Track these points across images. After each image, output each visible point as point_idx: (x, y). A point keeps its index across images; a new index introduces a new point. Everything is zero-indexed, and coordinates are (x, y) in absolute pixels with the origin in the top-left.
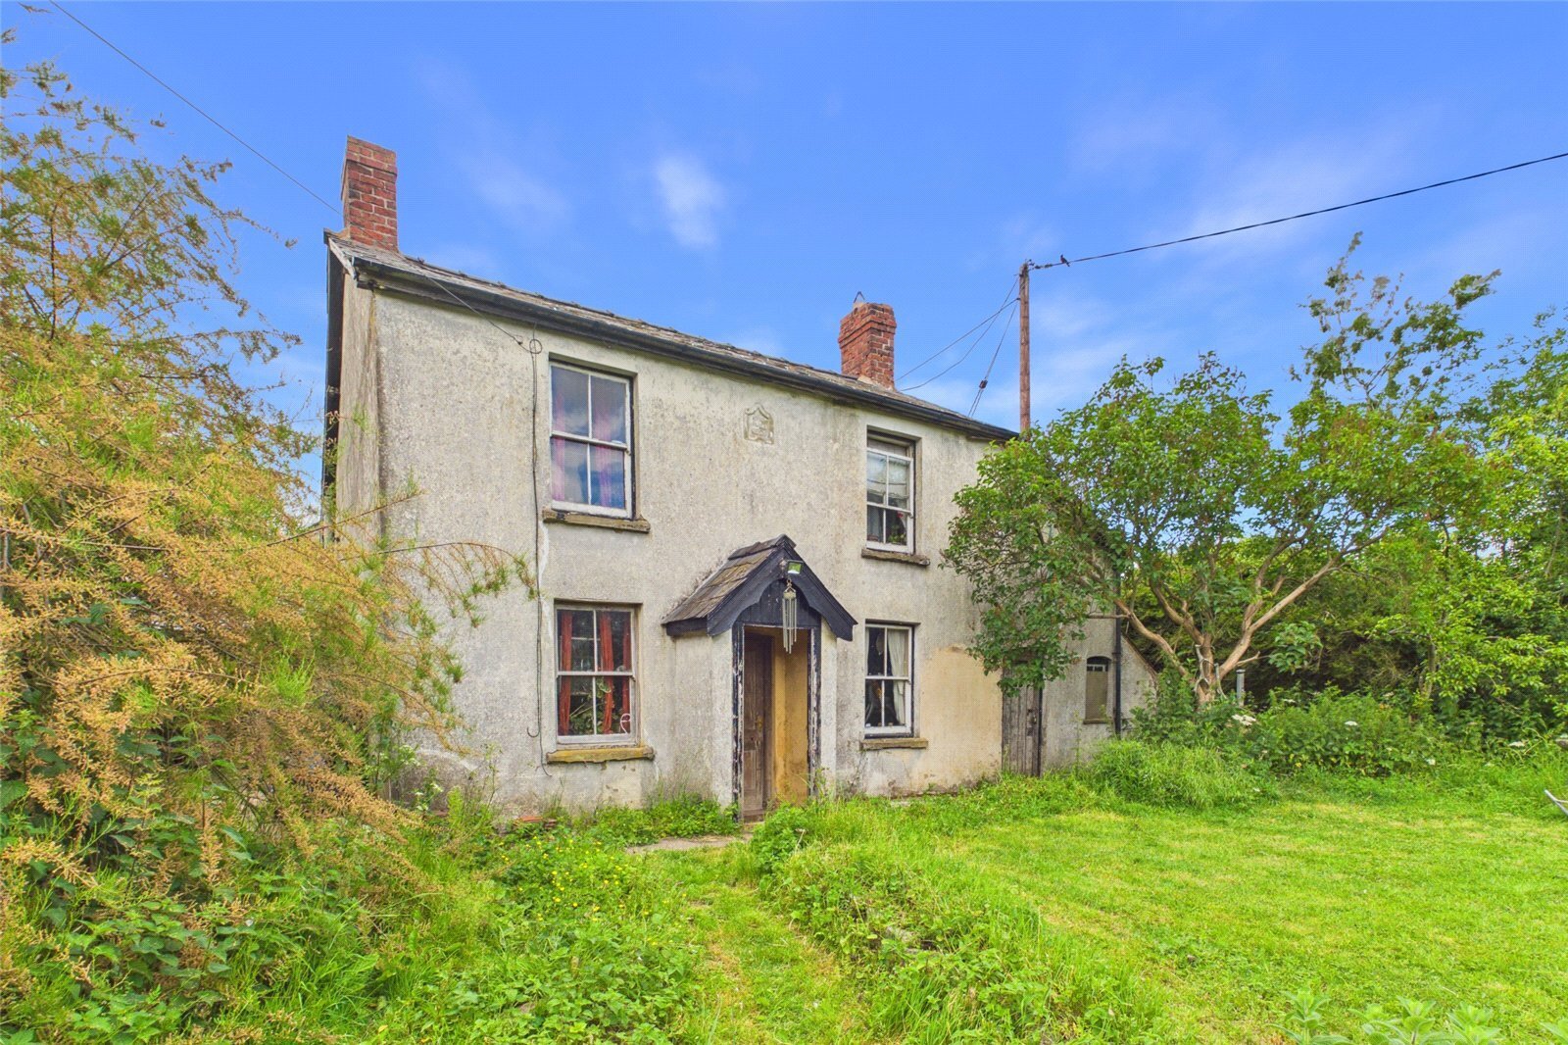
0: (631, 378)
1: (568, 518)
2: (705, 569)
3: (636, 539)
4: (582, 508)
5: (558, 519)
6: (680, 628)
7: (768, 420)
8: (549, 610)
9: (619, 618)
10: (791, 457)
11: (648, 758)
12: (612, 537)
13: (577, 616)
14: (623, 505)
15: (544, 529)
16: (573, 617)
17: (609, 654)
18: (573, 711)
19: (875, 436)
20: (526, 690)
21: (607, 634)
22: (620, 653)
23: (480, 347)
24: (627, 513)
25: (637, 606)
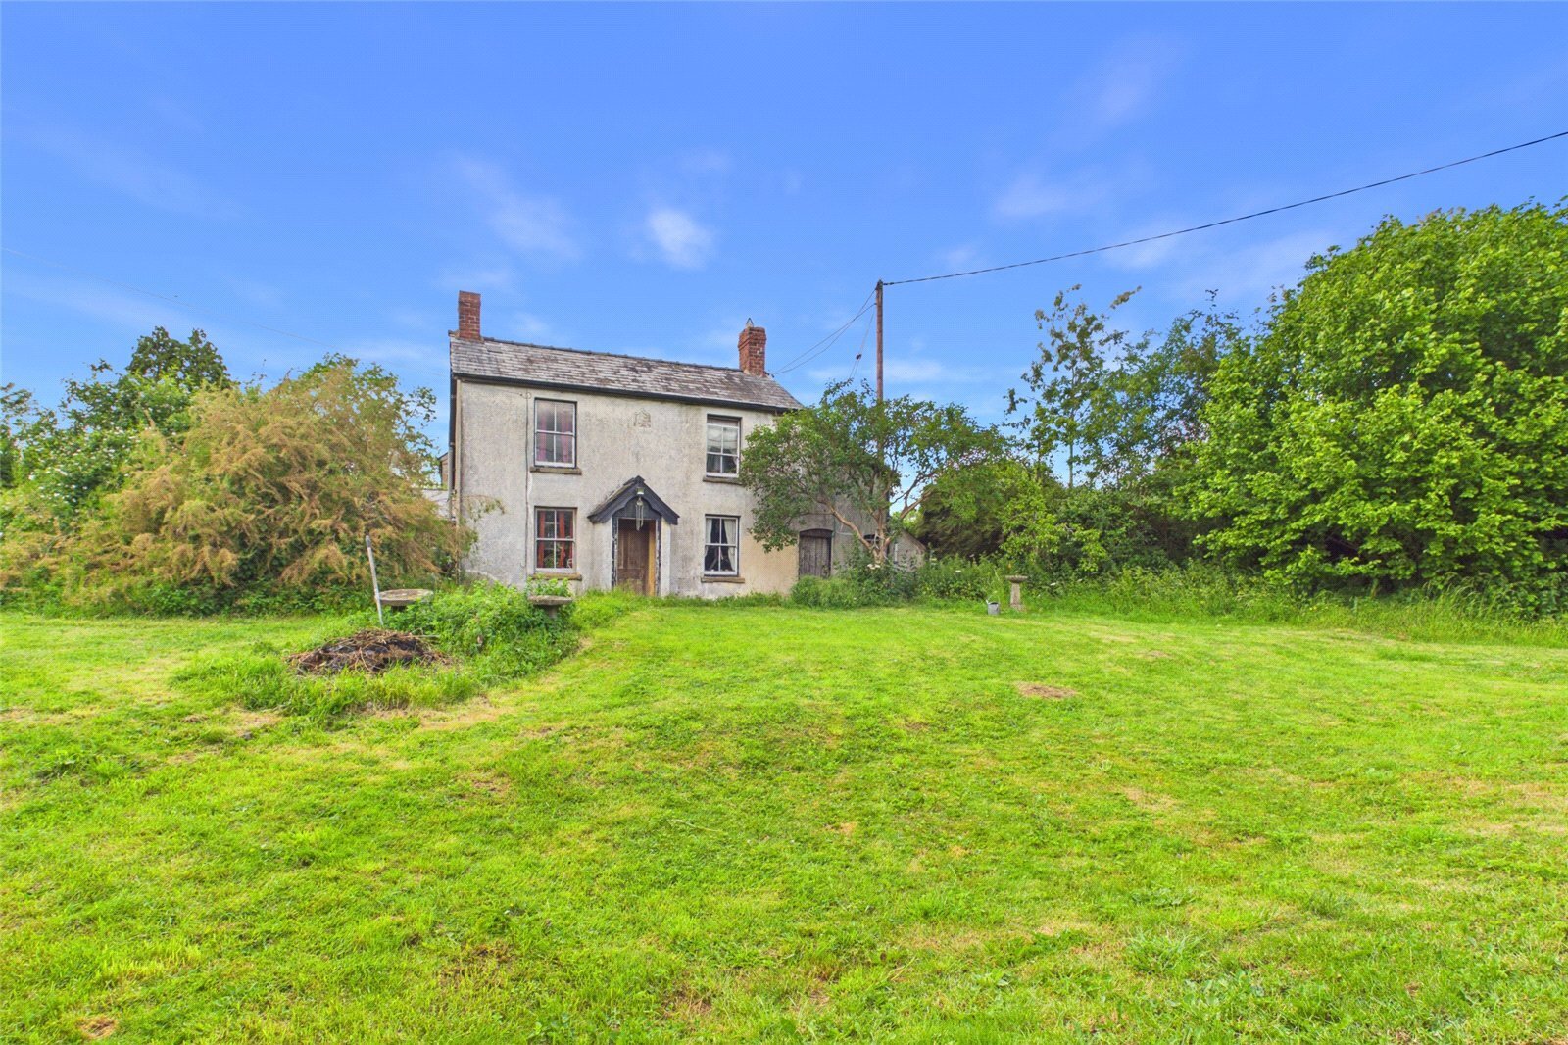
0: (576, 403)
1: (541, 469)
2: (610, 490)
3: (575, 478)
4: (550, 464)
5: (537, 470)
6: (595, 518)
7: (648, 417)
8: (531, 510)
9: (567, 515)
10: (661, 433)
11: (580, 580)
12: (563, 477)
13: (547, 513)
14: (570, 461)
15: (530, 475)
16: (544, 514)
17: (562, 530)
18: (544, 556)
19: (711, 417)
20: (520, 546)
21: (562, 520)
22: (568, 530)
23: (504, 399)
24: (573, 465)
25: (576, 508)
